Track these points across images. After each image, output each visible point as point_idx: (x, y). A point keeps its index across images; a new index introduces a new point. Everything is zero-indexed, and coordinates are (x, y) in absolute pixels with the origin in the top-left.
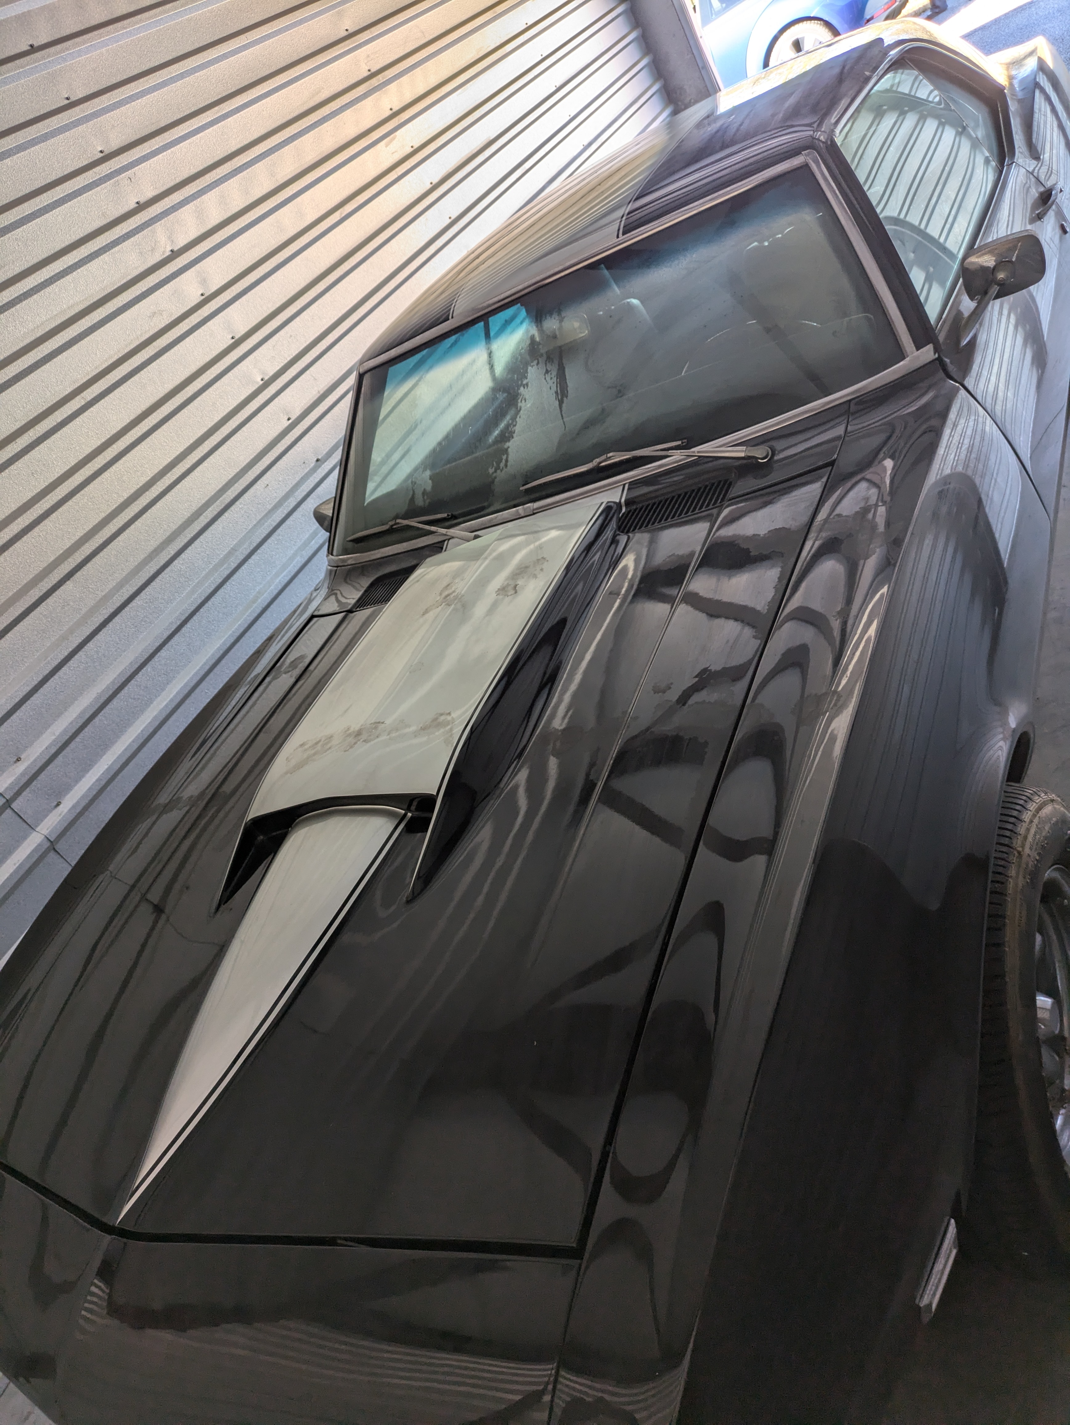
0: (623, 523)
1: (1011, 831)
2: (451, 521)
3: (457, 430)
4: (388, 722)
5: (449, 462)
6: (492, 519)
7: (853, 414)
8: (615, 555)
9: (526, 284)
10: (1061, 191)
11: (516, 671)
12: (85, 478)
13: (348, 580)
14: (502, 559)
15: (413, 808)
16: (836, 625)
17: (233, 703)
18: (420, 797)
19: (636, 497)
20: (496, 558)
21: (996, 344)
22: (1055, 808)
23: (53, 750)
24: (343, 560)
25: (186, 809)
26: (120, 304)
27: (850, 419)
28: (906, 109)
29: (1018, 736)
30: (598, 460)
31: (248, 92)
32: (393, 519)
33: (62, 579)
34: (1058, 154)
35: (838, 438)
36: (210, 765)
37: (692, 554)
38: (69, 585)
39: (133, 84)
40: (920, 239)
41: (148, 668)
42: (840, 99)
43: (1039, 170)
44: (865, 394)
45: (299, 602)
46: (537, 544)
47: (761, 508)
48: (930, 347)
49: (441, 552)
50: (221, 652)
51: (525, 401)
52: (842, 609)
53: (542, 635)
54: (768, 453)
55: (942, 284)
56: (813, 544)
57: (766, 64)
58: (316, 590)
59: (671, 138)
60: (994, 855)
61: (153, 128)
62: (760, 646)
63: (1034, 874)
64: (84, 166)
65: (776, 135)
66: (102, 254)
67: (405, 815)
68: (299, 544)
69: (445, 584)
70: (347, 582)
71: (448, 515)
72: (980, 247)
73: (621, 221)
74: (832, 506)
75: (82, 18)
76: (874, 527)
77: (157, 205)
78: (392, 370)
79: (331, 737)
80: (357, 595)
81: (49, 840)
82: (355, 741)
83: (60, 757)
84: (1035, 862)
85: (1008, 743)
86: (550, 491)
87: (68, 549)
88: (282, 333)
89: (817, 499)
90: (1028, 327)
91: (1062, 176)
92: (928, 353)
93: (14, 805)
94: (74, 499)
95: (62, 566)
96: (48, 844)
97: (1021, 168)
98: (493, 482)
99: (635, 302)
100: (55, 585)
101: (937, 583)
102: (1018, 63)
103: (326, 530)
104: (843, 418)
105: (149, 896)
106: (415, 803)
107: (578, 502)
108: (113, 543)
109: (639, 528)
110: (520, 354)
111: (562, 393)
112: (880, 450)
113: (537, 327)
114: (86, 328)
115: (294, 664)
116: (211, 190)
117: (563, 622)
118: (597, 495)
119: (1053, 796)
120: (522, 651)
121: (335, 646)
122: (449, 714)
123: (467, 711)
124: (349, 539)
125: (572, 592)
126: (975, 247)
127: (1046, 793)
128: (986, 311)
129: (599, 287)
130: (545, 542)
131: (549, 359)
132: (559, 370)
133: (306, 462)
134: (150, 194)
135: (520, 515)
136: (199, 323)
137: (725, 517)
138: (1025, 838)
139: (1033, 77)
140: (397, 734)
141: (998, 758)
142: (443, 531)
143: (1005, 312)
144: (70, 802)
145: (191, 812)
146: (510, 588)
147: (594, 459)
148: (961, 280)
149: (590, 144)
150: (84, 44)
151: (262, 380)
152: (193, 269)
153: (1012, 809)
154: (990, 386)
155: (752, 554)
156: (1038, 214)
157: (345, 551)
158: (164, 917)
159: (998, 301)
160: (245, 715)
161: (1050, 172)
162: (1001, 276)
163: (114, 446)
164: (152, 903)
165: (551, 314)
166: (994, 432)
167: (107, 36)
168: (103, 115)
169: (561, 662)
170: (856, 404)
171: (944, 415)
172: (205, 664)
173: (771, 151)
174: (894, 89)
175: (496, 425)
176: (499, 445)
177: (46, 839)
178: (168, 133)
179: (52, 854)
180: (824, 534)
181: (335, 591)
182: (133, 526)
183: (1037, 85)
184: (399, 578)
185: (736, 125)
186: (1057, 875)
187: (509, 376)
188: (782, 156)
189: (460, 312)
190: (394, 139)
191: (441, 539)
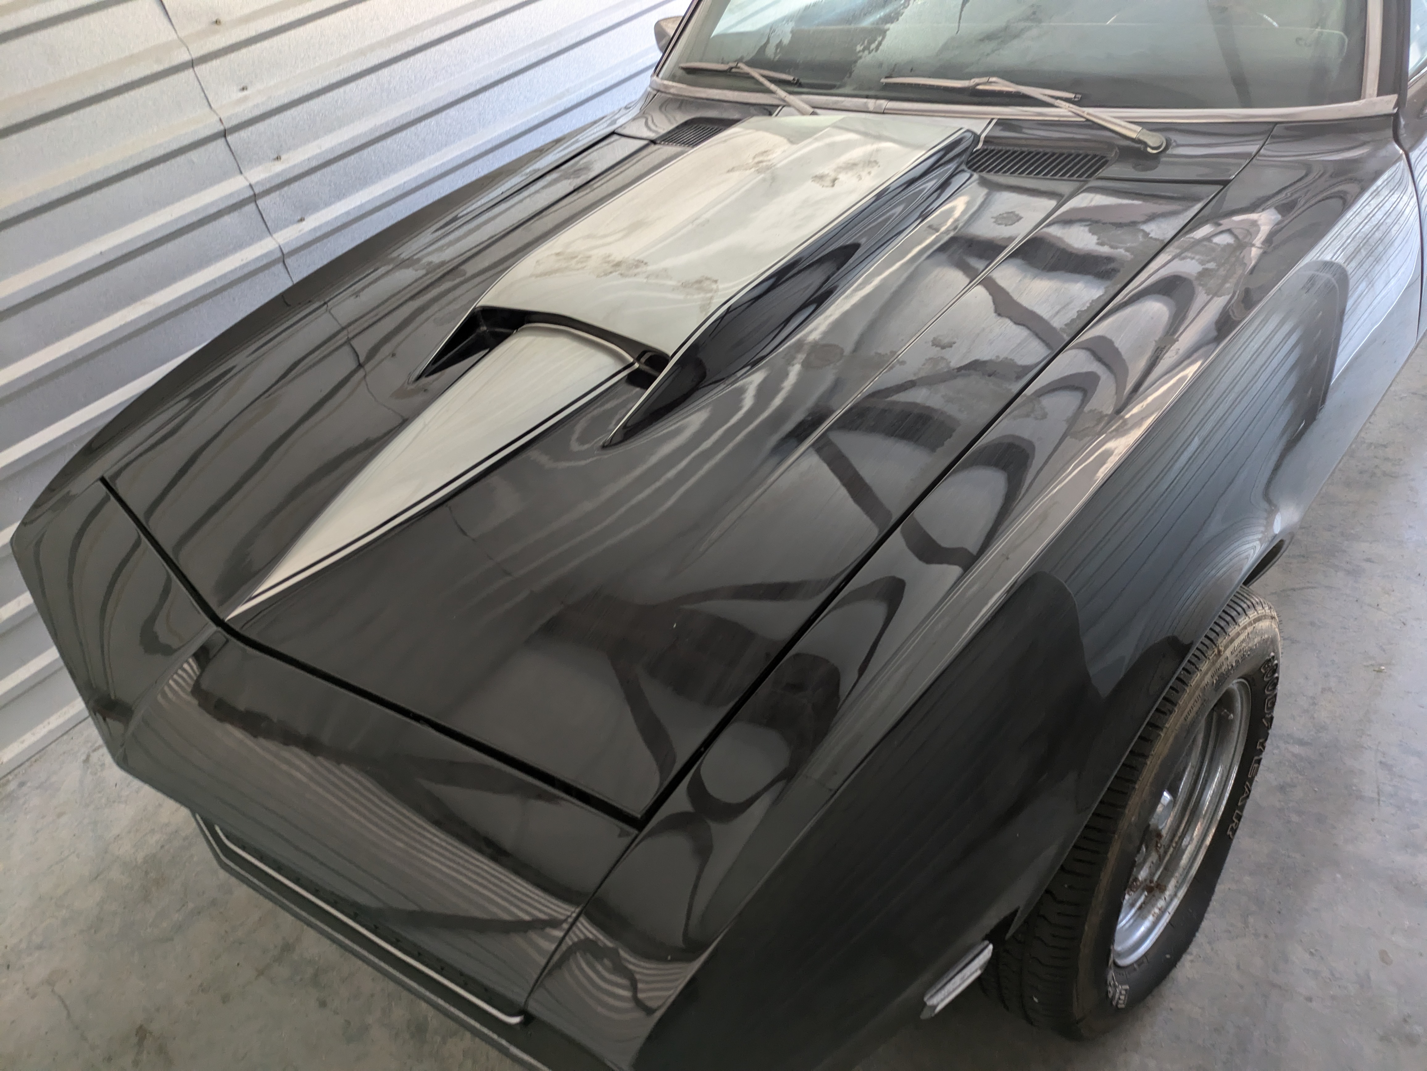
0: (974, 159)
1: (1222, 628)
2: (795, 86)
4: (652, 266)
6: (836, 102)
7: (1273, 137)
13: (664, 109)
14: (834, 148)
15: (643, 360)
18: (655, 352)
19: (997, 137)
20: (827, 145)
22: (1271, 625)
23: (314, 164)
24: (666, 87)
25: (421, 273)
27: (1267, 143)
29: (1276, 544)
30: (977, 81)
32: (735, 61)
35: (1249, 154)
41: (432, 121)
44: (1296, 122)
45: (605, 115)
46: (870, 148)
48: (1393, 98)
49: (769, 117)
54: (1162, 144)
58: (626, 107)
60: (1198, 645)
63: (1223, 678)
67: (632, 364)
69: (761, 150)
70: (662, 111)
71: (794, 79)
79: (590, 257)
80: (668, 127)
81: (282, 251)
82: (610, 270)
83: (319, 174)
84: (1230, 668)
85: (1264, 546)
86: (911, 95)
92: (1387, 104)
93: (260, 202)
96: (279, 254)
98: (856, 62)
103: (661, 49)
104: (1261, 139)
105: (354, 344)
106: (647, 356)
107: (935, 118)
109: (986, 173)
112: (1268, 200)
115: (577, 173)
117: (856, 247)
118: (960, 118)
119: (1275, 614)
120: (800, 259)
121: (626, 170)
122: (716, 281)
123: (732, 288)
124: (683, 65)
125: (889, 211)
127: (1270, 608)
130: (881, 151)
135: (868, 108)
138: (1232, 641)
140: (656, 281)
141: (1247, 558)
142: (782, 95)
144: (313, 222)
145: (425, 277)
146: (828, 179)
147: (974, 77)
153: (1233, 608)
157: (673, 78)
158: (362, 372)
164: (355, 351)
169: (836, 288)
170: (1281, 128)
171: (1364, 184)
176: (882, 24)
177: (279, 250)
179: (280, 266)
181: (647, 115)
184: (717, 127)
186: (1238, 689)
191: (775, 102)
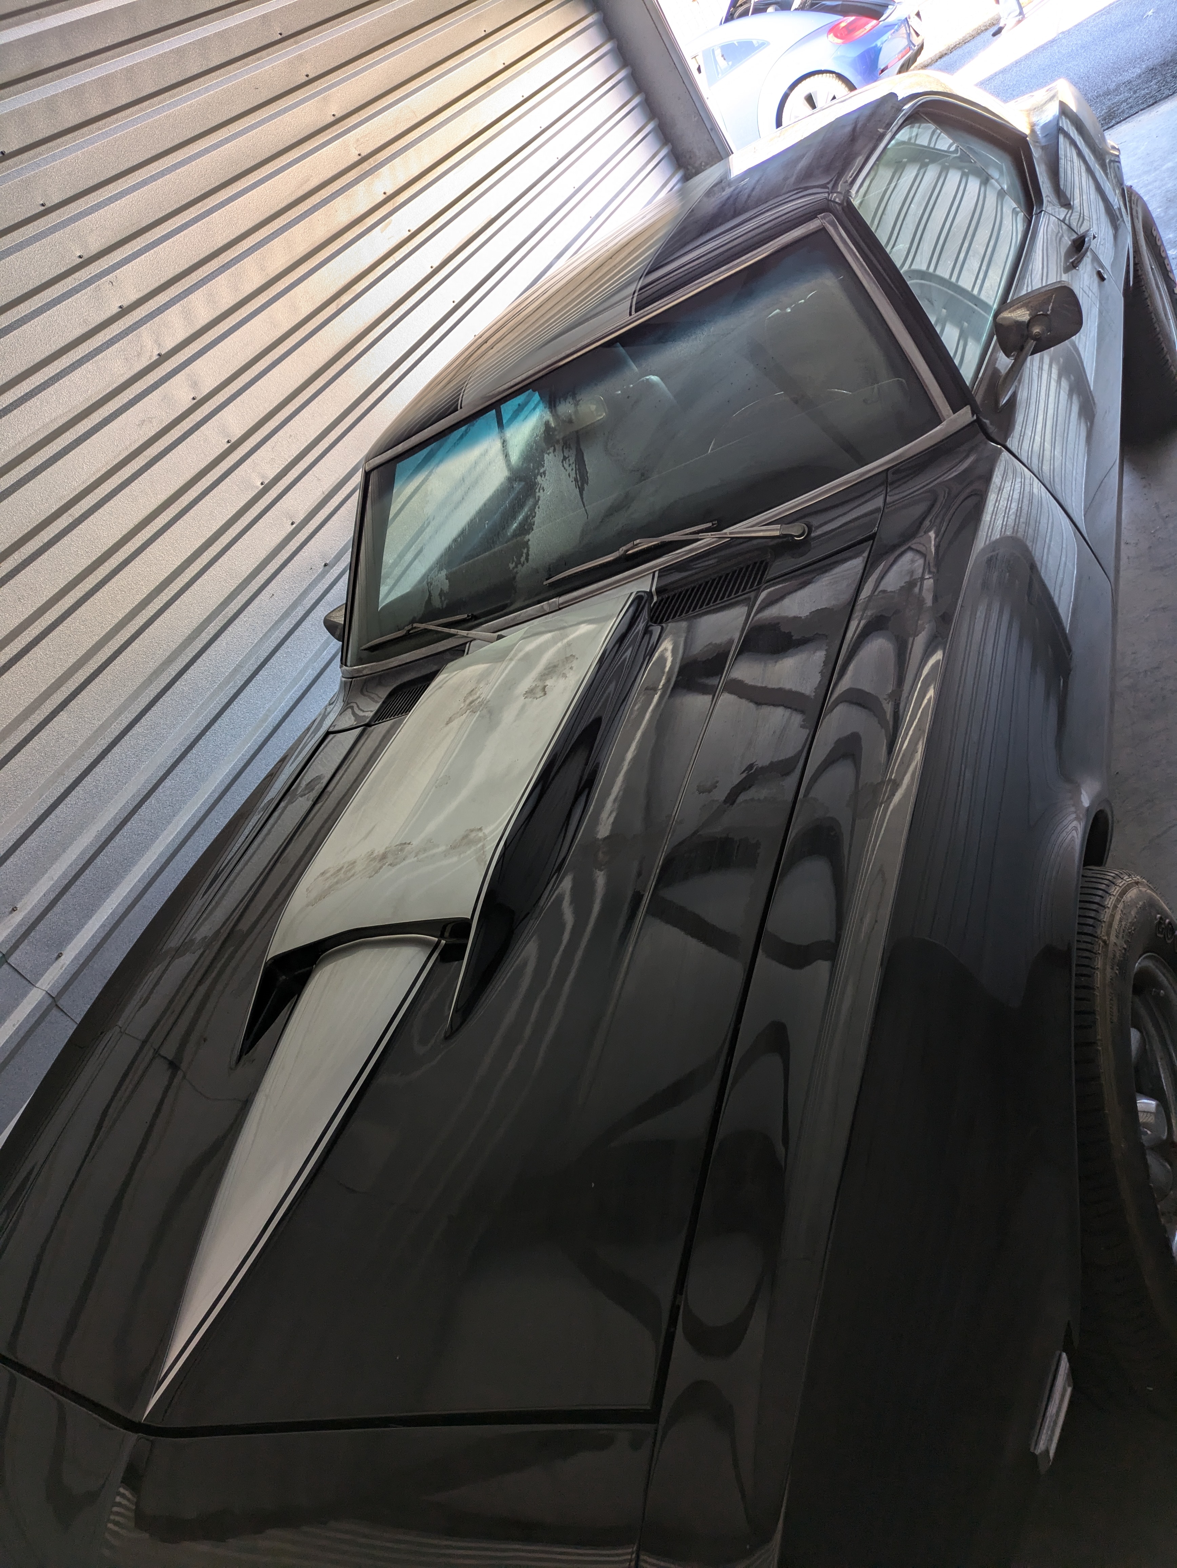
0: (655, 612)
1: (1094, 918)
2: (472, 621)
3: (473, 526)
4: (415, 842)
5: (467, 559)
6: (515, 617)
7: (891, 484)
8: (650, 645)
9: (537, 369)
10: (1094, 237)
11: (551, 778)
12: (76, 600)
13: (364, 691)
14: (529, 660)
15: (447, 934)
16: (888, 708)
17: (246, 832)
18: (453, 922)
19: (666, 585)
20: (521, 659)
21: (1038, 401)
22: (1140, 891)
23: (52, 896)
24: (358, 671)
25: (200, 952)
26: (107, 414)
27: (888, 491)
28: (927, 160)
29: (1093, 816)
30: (624, 548)
31: (233, 185)
32: (410, 623)
33: (55, 709)
34: (1089, 200)
35: (877, 510)
36: (224, 903)
37: (731, 642)
38: (63, 715)
39: (111, 186)
40: (952, 293)
41: (152, 800)
42: (854, 158)
43: (1070, 216)
44: (904, 461)
45: (314, 718)
46: (565, 641)
47: (801, 588)
48: (967, 409)
49: (463, 656)
50: (231, 778)
51: (544, 491)
52: (893, 691)
53: (575, 737)
54: (804, 530)
55: (978, 340)
56: (859, 624)
57: (779, 124)
58: (330, 704)
59: (683, 206)
60: (1075, 945)
61: (134, 229)
62: (809, 735)
63: (1123, 965)
64: (63, 273)
65: (790, 199)
66: (85, 363)
67: (439, 943)
68: (310, 656)
69: (469, 689)
70: (364, 695)
71: (468, 616)
72: (1012, 301)
73: (633, 298)
74: (876, 581)
75: (55, 120)
76: (921, 601)
77: (141, 308)
78: (400, 466)
79: (355, 862)
80: (375, 707)
81: (51, 996)
82: (379, 866)
83: (60, 904)
84: (1123, 951)
85: (1083, 824)
86: (577, 583)
87: (60, 677)
88: (281, 433)
89: (859, 576)
90: (1072, 378)
91: (1095, 222)
92: (965, 415)
93: (11, 960)
94: (65, 623)
95: (55, 695)
96: (50, 1000)
97: (1051, 216)
98: (514, 578)
99: (655, 378)
100: (48, 716)
101: (993, 658)
102: (1039, 108)
103: (339, 640)
104: (881, 489)
105: (163, 1052)
106: (449, 929)
107: (605, 593)
108: (108, 668)
109: (673, 618)
110: (535, 442)
111: (582, 480)
112: (924, 519)
113: (551, 412)
114: (70, 441)
115: (310, 786)
116: (198, 289)
117: (598, 721)
118: (626, 585)
119: (1138, 878)
120: (555, 755)
121: (354, 763)
122: (480, 829)
123: (497, 828)
124: (362, 648)
125: (604, 692)
126: (1008, 301)
127: (1129, 875)
128: (1024, 367)
129: (616, 365)
130: (573, 639)
131: (566, 445)
132: (576, 455)
133: (313, 567)
134: (134, 297)
135: (545, 611)
136: (191, 428)
137: (762, 601)
138: (1110, 925)
139: (1056, 123)
140: (425, 855)
141: (1073, 839)
142: (464, 633)
143: (1046, 367)
144: (71, 953)
145: (206, 954)
146: (538, 690)
147: (620, 547)
148: (995, 338)
149: (598, 216)
150: (58, 149)
151: (262, 484)
152: (183, 372)
153: (1094, 895)
154: (1034, 446)
155: (794, 638)
156: (1072, 263)
157: (360, 661)
158: (180, 1074)
159: (1037, 356)
160: (262, 842)
161: (1081, 218)
162: (1036, 330)
163: (106, 564)
164: (165, 1058)
165: (565, 400)
166: (1043, 495)
167: (82, 138)
168: (81, 219)
169: (598, 764)
170: (893, 473)
171: (987, 478)
172: (214, 791)
173: (784, 217)
174: (913, 141)
175: (514, 517)
176: (519, 538)
177: (47, 995)
178: (150, 233)
179: (55, 1011)
180: (869, 613)
181: (352, 704)
182: (129, 648)
183: (1060, 130)
184: (420, 685)
185: (747, 191)
186: (1149, 964)
187: (525, 465)
188: (797, 221)
189: (469, 400)
190: (389, 223)
191: (462, 641)
